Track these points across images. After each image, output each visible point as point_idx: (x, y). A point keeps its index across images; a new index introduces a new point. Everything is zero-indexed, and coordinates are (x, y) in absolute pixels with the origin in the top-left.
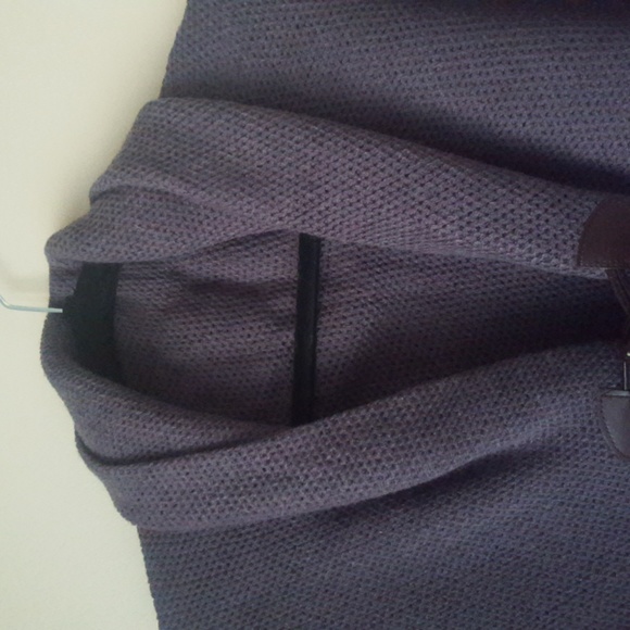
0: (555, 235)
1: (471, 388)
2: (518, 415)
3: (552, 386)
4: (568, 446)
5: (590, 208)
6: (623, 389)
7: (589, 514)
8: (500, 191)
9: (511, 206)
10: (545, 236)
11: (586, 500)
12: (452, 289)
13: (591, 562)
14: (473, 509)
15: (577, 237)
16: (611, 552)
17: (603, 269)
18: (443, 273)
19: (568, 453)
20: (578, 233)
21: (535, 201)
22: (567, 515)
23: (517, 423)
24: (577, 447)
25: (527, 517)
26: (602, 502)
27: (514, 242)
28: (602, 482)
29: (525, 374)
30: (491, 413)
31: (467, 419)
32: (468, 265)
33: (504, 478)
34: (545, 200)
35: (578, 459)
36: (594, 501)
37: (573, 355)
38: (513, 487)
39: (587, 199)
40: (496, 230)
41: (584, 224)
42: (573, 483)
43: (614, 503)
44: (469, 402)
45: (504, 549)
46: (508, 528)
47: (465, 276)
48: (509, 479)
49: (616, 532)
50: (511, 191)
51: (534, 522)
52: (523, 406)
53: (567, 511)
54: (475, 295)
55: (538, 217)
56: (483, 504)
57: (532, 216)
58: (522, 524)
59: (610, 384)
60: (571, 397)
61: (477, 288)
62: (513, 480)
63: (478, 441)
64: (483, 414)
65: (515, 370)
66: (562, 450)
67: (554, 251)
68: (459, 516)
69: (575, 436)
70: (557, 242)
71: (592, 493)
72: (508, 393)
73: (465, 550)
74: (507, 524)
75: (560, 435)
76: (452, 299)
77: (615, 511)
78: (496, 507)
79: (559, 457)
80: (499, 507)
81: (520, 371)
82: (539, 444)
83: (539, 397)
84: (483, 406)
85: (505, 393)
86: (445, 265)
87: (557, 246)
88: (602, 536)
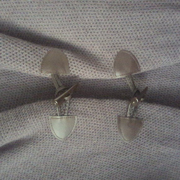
0: (32, 62)
1: (6, 117)
2: (21, 126)
3: (34, 115)
4: (41, 136)
5: (45, 53)
6: (58, 116)
7: (50, 159)
8: (11, 46)
9: (15, 51)
10: (28, 62)
11: (49, 154)
12: (7, 81)
13: (52, 176)
14: (8, 160)
15: (40, 63)
16: (58, 172)
17: (50, 74)
18: (4, 75)
19: (41, 139)
20: (41, 61)
21: (25, 49)
22: (42, 160)
23: (21, 129)
24: (44, 136)
25: (29, 161)
26: (54, 155)
27: (17, 64)
28: (53, 148)
29: (25, 111)
30: (11, 126)
31: (3, 128)
32: (12, 73)
33: (19, 149)
34: (28, 50)
35: (44, 140)
36: (51, 154)
37: (43, 104)
38: (22, 152)
39: (45, 50)
40: (11, 60)
41: (43, 58)
42: (43, 149)
43: (58, 155)
44: (4, 122)
45: (22, 173)
46: (23, 166)
47: (11, 77)
48: (21, 149)
49: (60, 165)
50: (16, 46)
51: (31, 163)
52: (23, 123)
53: (42, 158)
54: (15, 83)
55: (26, 55)
56: (11, 158)
57: (24, 55)
58: (27, 164)
59: (54, 114)
60: (40, 119)
61: (16, 81)
62: (22, 149)
63: (6, 136)
64: (8, 126)
65: (22, 110)
66: (39, 137)
67: (32, 68)
68: (3, 163)
69: (43, 132)
70: (33, 64)
71: (50, 152)
72: (18, 118)
73: (8, 174)
74: (22, 164)
75: (38, 132)
76: (7, 85)
77: (59, 158)
78: (16, 159)
79: (38, 140)
80: (17, 159)
81: (23, 110)
82: (32, 135)
83: (29, 119)
84: (8, 124)
85: (17, 119)
86: (4, 73)
87: (33, 66)
88: (55, 166)
